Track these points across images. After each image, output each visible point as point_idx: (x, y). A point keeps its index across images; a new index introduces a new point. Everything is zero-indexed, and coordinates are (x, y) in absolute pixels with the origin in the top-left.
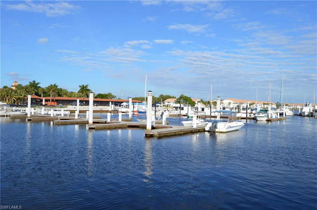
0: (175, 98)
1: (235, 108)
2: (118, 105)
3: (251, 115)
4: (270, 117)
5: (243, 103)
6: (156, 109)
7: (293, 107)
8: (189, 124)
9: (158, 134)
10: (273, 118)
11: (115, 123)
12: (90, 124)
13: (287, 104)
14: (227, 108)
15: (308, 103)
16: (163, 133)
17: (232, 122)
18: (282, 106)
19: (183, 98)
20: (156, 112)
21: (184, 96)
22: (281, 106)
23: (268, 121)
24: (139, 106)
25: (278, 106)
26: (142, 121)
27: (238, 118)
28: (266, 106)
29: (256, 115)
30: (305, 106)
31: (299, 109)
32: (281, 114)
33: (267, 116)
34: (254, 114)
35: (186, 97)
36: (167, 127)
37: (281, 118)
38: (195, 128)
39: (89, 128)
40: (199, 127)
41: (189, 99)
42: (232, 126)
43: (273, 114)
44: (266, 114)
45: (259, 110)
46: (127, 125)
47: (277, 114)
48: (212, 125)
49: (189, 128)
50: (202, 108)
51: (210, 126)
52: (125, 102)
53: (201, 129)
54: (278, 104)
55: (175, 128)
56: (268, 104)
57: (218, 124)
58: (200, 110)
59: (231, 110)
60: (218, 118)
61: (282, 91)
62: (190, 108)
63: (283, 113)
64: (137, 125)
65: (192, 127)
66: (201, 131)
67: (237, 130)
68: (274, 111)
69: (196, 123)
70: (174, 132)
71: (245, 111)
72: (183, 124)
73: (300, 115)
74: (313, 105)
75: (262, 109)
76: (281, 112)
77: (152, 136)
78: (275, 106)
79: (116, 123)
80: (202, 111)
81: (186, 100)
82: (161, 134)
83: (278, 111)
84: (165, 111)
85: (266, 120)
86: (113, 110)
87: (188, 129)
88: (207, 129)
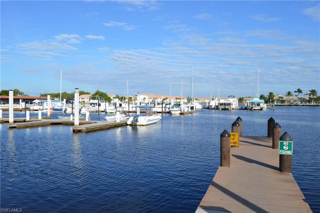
0: (89, 94)
1: (151, 103)
2: (29, 103)
3: (166, 109)
4: (182, 111)
5: (156, 98)
6: (73, 106)
7: (202, 101)
8: (111, 119)
9: (86, 129)
10: (185, 111)
11: (35, 121)
12: (10, 123)
13: (197, 98)
14: (143, 103)
15: (214, 97)
16: (90, 128)
17: (151, 115)
18: (193, 100)
19: (99, 94)
20: (73, 109)
21: (99, 91)
22: (191, 100)
23: (181, 114)
24: (52, 103)
25: (189, 100)
26: (63, 118)
27: (154, 112)
28: (178, 101)
29: (171, 109)
30: (212, 100)
31: (206, 102)
32: (192, 108)
33: (180, 110)
34: (169, 109)
35: (101, 92)
36: (91, 122)
37: (192, 112)
38: (119, 123)
39: (10, 127)
40: (122, 121)
41: (105, 95)
42: (151, 119)
43: (185, 108)
44: (179, 108)
45: (173, 104)
46: (50, 122)
47: (189, 108)
48: (134, 119)
49: (113, 122)
50: (120, 104)
51: (132, 120)
52: (37, 99)
53: (123, 123)
54: (189, 99)
55: (100, 123)
56: (180, 99)
57: (139, 117)
58: (118, 105)
59: (147, 105)
60: (138, 113)
61: (192, 86)
62: (107, 104)
63: (193, 107)
64: (60, 122)
65: (116, 121)
66: (123, 125)
67: (155, 123)
68: (185, 105)
69: (119, 118)
70: (100, 126)
71: (161, 106)
72: (106, 119)
73: (208, 108)
74: (218, 99)
75: (175, 104)
76: (192, 106)
77: (80, 131)
78: (186, 101)
79: (37, 121)
80: (120, 106)
81: (102, 96)
82: (89, 129)
83: (190, 105)
84: (82, 107)
85: (180, 114)
86: (24, 108)
87: (112, 124)
88: (129, 122)
